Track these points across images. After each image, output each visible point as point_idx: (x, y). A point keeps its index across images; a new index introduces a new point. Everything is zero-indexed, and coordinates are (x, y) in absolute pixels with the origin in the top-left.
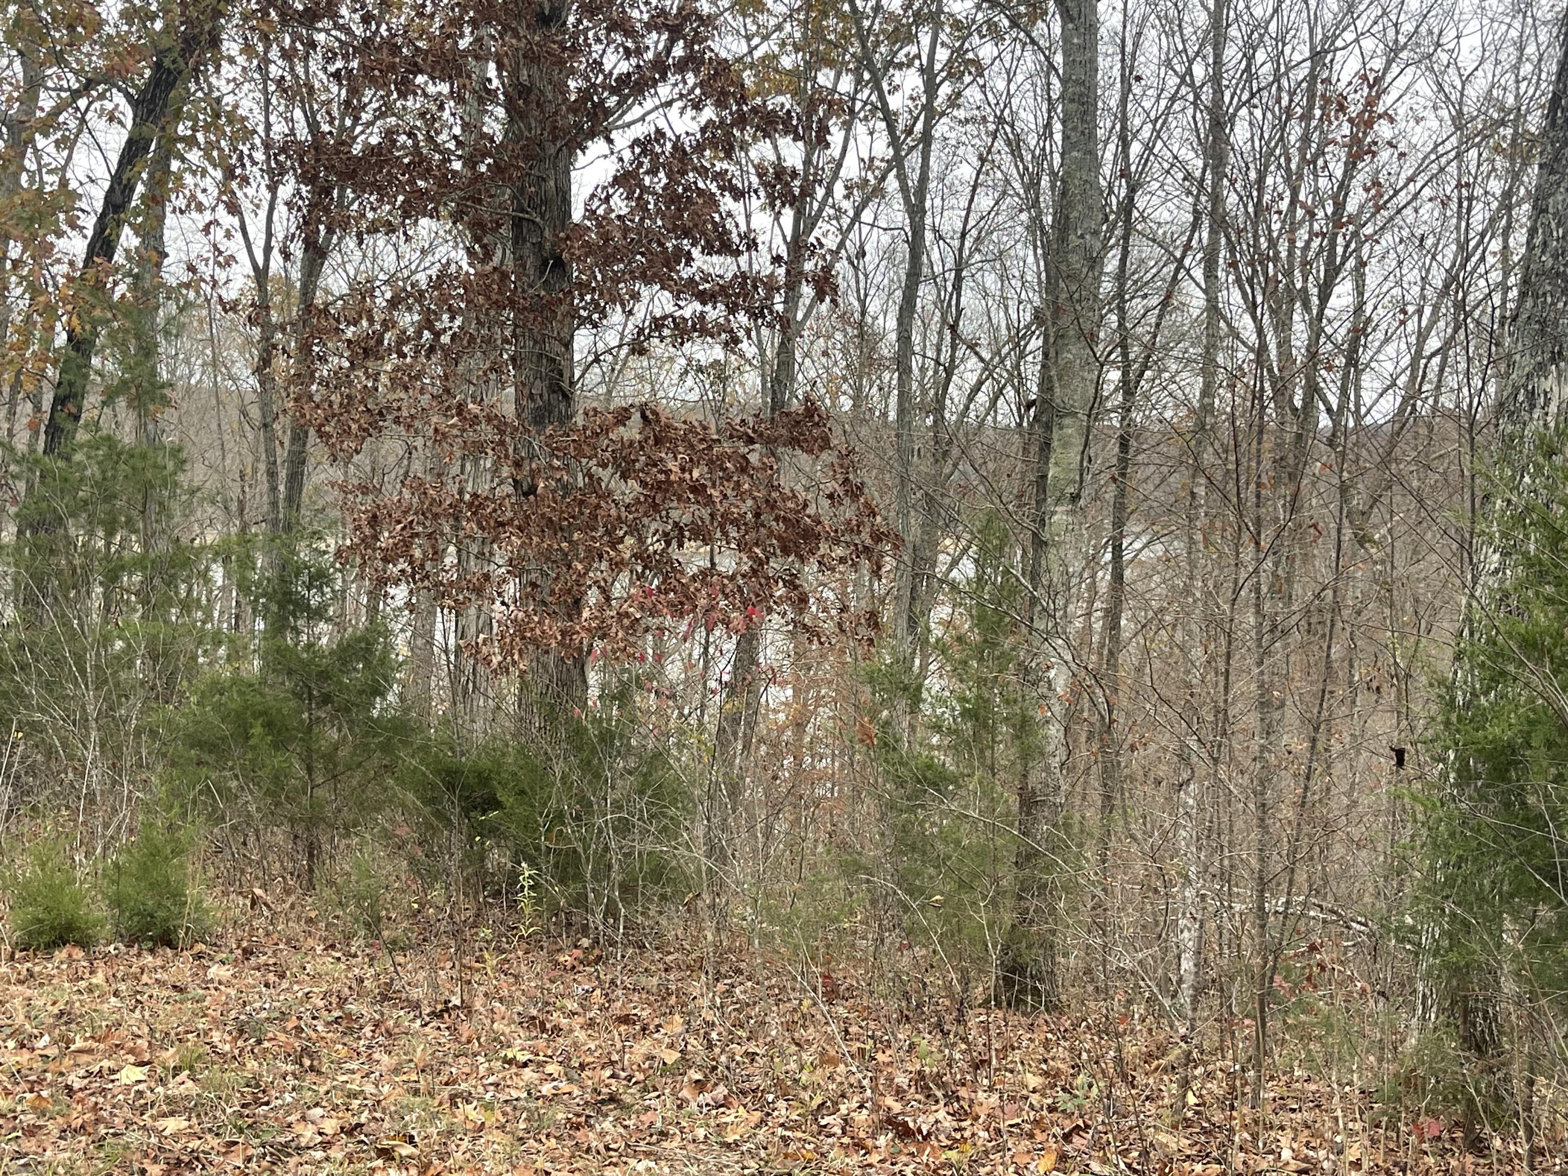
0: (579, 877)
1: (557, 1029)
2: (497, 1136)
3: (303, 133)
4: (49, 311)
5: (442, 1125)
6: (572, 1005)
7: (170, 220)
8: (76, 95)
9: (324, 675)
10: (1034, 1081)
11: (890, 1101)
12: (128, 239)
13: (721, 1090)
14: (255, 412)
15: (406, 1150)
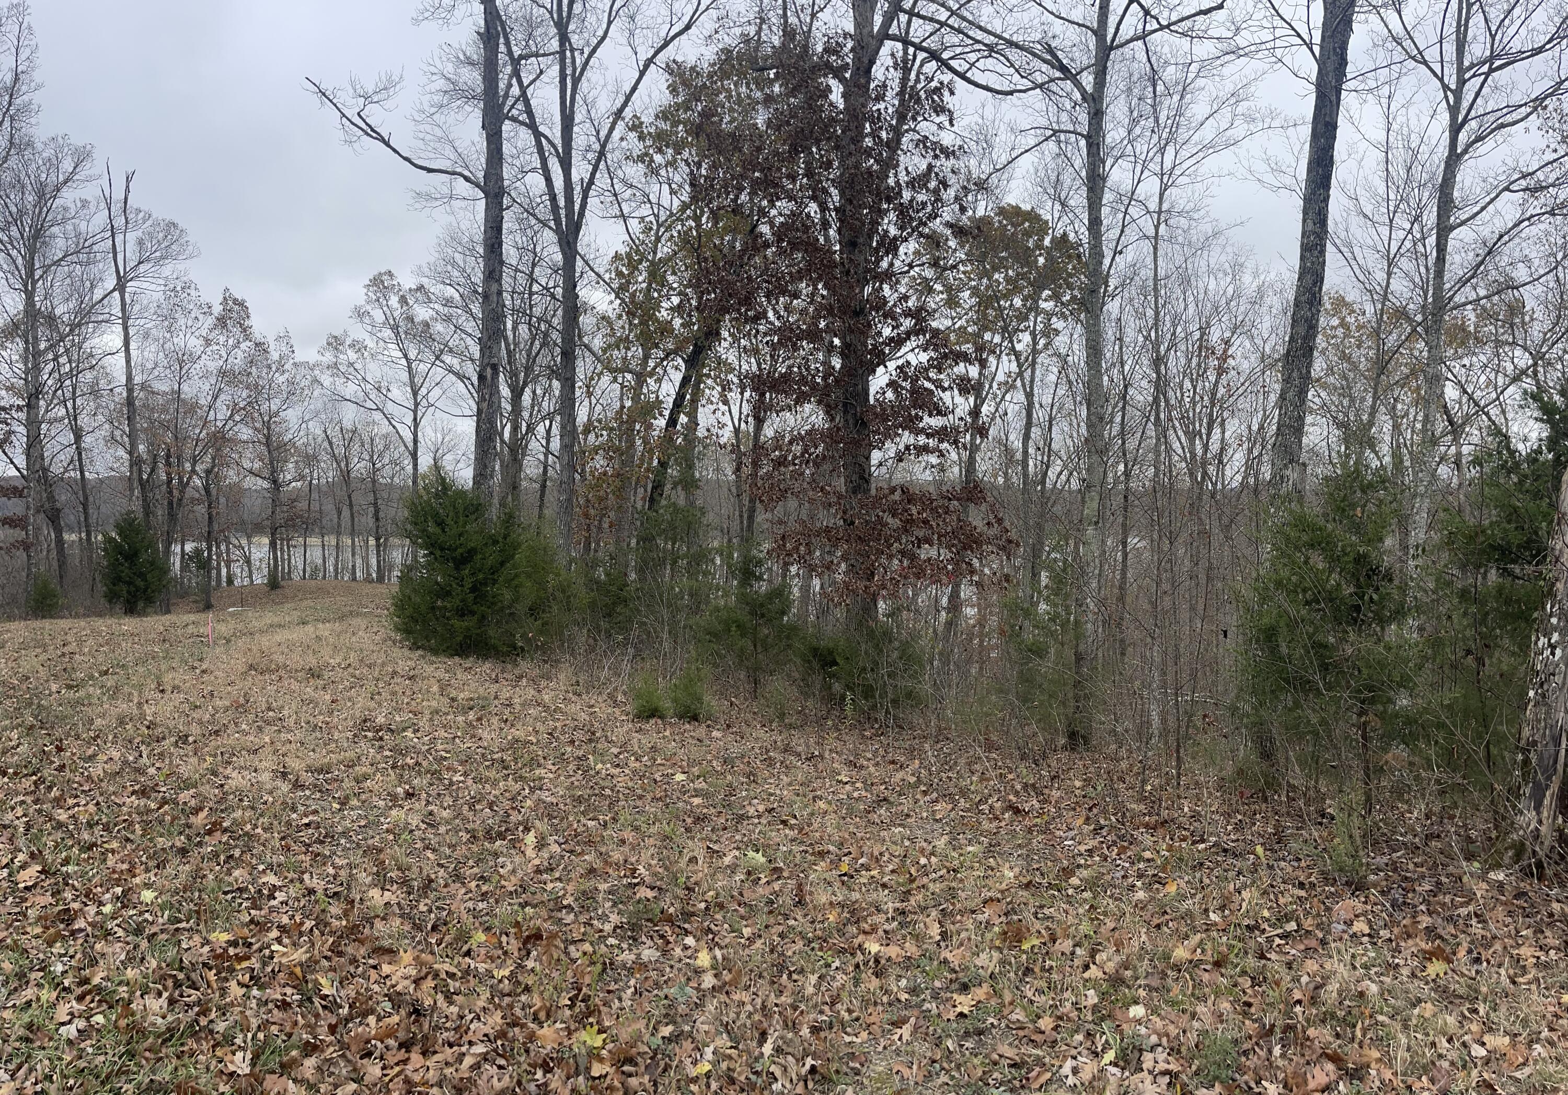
0: (873, 697)
1: (862, 767)
2: (833, 815)
3: (754, 368)
4: (651, 452)
5: (809, 810)
6: (869, 755)
7: (700, 409)
8: (662, 360)
9: (762, 605)
10: (1078, 782)
11: (1011, 797)
12: (683, 419)
13: (935, 795)
14: (734, 490)
15: (793, 821)
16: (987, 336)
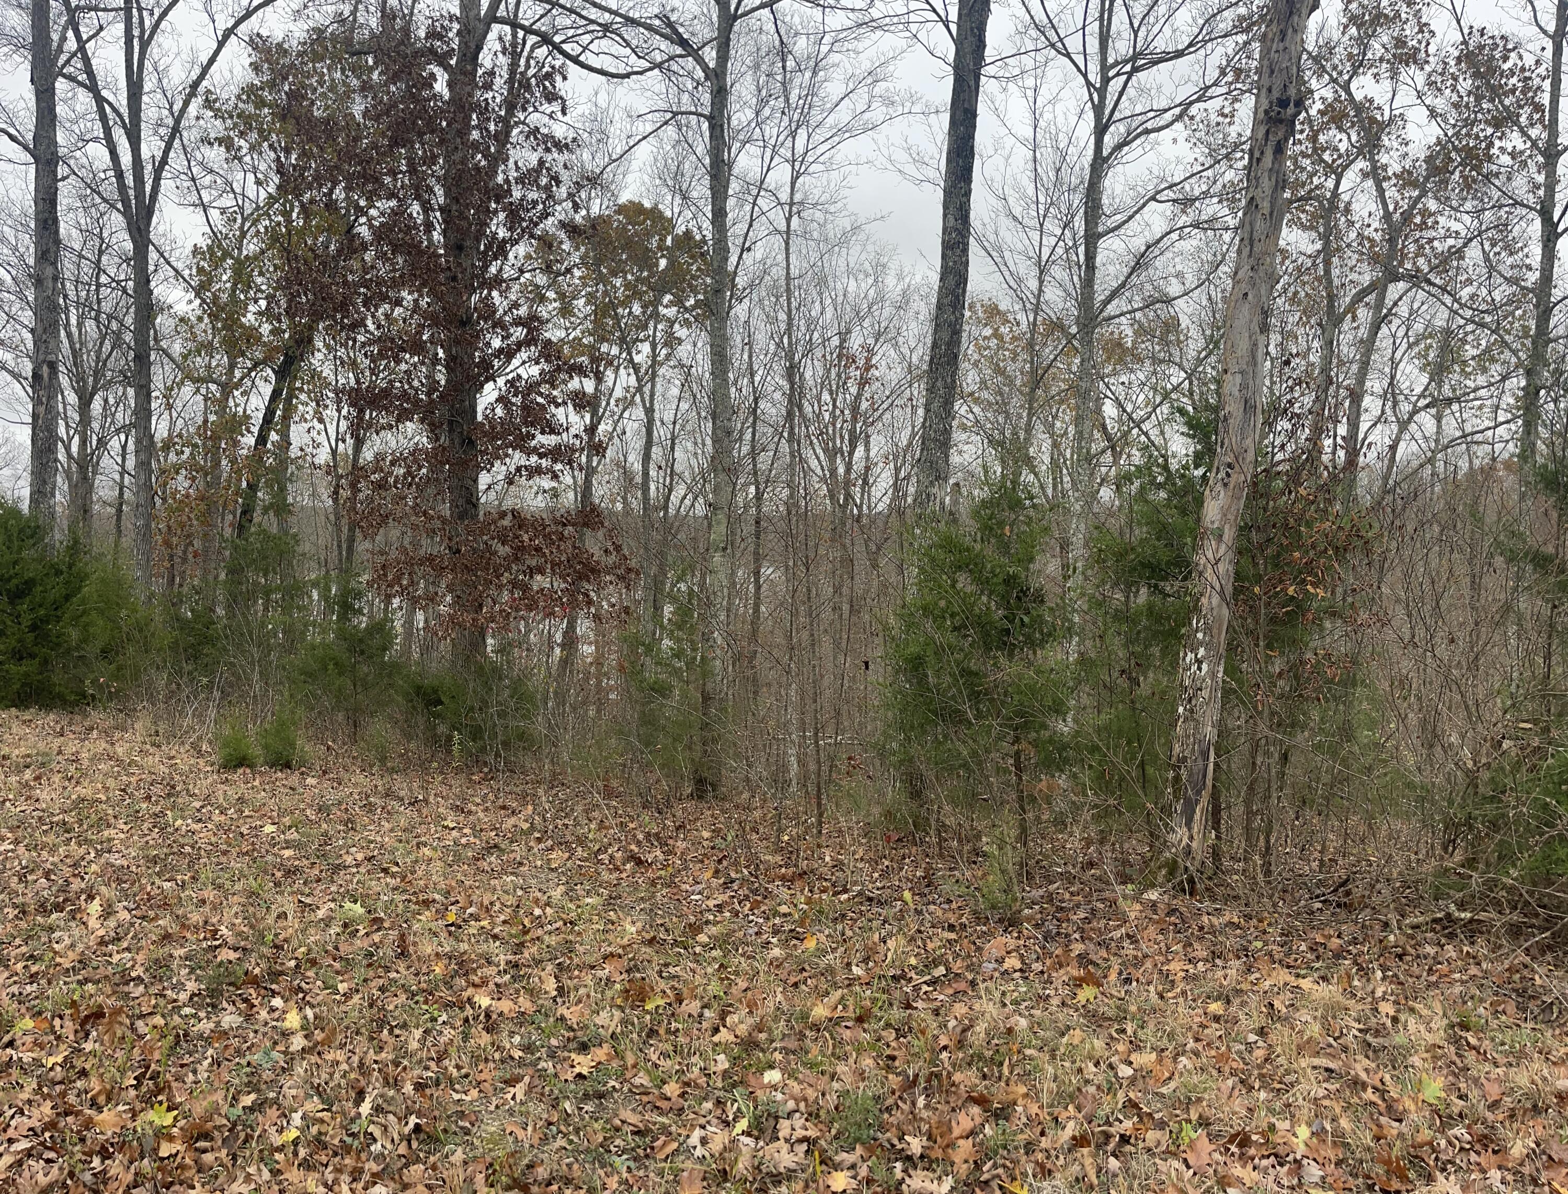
0: (482, 738)
1: (470, 812)
2: (439, 863)
3: (352, 382)
4: (239, 472)
5: (413, 857)
6: (478, 800)
7: (293, 427)
8: (250, 370)
9: (361, 641)
10: (706, 834)
11: (633, 847)
12: (274, 436)
13: (550, 842)
14: (332, 517)
15: (395, 869)
16: (604, 348)
